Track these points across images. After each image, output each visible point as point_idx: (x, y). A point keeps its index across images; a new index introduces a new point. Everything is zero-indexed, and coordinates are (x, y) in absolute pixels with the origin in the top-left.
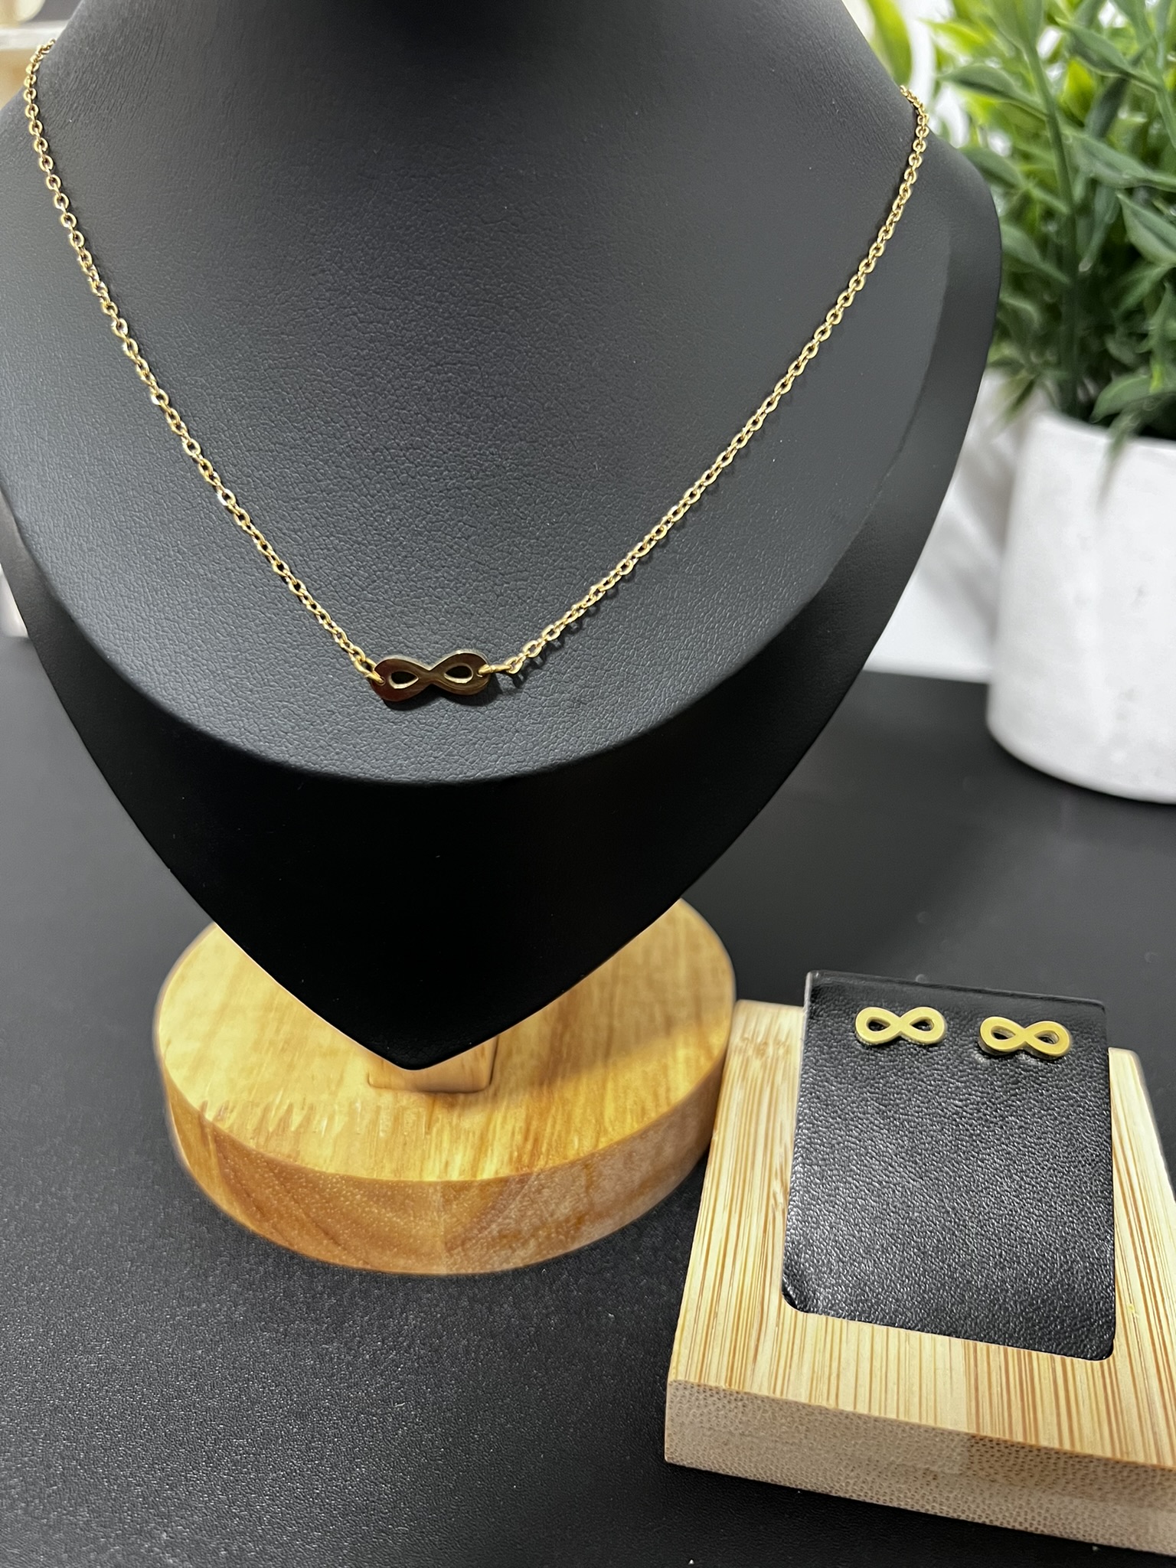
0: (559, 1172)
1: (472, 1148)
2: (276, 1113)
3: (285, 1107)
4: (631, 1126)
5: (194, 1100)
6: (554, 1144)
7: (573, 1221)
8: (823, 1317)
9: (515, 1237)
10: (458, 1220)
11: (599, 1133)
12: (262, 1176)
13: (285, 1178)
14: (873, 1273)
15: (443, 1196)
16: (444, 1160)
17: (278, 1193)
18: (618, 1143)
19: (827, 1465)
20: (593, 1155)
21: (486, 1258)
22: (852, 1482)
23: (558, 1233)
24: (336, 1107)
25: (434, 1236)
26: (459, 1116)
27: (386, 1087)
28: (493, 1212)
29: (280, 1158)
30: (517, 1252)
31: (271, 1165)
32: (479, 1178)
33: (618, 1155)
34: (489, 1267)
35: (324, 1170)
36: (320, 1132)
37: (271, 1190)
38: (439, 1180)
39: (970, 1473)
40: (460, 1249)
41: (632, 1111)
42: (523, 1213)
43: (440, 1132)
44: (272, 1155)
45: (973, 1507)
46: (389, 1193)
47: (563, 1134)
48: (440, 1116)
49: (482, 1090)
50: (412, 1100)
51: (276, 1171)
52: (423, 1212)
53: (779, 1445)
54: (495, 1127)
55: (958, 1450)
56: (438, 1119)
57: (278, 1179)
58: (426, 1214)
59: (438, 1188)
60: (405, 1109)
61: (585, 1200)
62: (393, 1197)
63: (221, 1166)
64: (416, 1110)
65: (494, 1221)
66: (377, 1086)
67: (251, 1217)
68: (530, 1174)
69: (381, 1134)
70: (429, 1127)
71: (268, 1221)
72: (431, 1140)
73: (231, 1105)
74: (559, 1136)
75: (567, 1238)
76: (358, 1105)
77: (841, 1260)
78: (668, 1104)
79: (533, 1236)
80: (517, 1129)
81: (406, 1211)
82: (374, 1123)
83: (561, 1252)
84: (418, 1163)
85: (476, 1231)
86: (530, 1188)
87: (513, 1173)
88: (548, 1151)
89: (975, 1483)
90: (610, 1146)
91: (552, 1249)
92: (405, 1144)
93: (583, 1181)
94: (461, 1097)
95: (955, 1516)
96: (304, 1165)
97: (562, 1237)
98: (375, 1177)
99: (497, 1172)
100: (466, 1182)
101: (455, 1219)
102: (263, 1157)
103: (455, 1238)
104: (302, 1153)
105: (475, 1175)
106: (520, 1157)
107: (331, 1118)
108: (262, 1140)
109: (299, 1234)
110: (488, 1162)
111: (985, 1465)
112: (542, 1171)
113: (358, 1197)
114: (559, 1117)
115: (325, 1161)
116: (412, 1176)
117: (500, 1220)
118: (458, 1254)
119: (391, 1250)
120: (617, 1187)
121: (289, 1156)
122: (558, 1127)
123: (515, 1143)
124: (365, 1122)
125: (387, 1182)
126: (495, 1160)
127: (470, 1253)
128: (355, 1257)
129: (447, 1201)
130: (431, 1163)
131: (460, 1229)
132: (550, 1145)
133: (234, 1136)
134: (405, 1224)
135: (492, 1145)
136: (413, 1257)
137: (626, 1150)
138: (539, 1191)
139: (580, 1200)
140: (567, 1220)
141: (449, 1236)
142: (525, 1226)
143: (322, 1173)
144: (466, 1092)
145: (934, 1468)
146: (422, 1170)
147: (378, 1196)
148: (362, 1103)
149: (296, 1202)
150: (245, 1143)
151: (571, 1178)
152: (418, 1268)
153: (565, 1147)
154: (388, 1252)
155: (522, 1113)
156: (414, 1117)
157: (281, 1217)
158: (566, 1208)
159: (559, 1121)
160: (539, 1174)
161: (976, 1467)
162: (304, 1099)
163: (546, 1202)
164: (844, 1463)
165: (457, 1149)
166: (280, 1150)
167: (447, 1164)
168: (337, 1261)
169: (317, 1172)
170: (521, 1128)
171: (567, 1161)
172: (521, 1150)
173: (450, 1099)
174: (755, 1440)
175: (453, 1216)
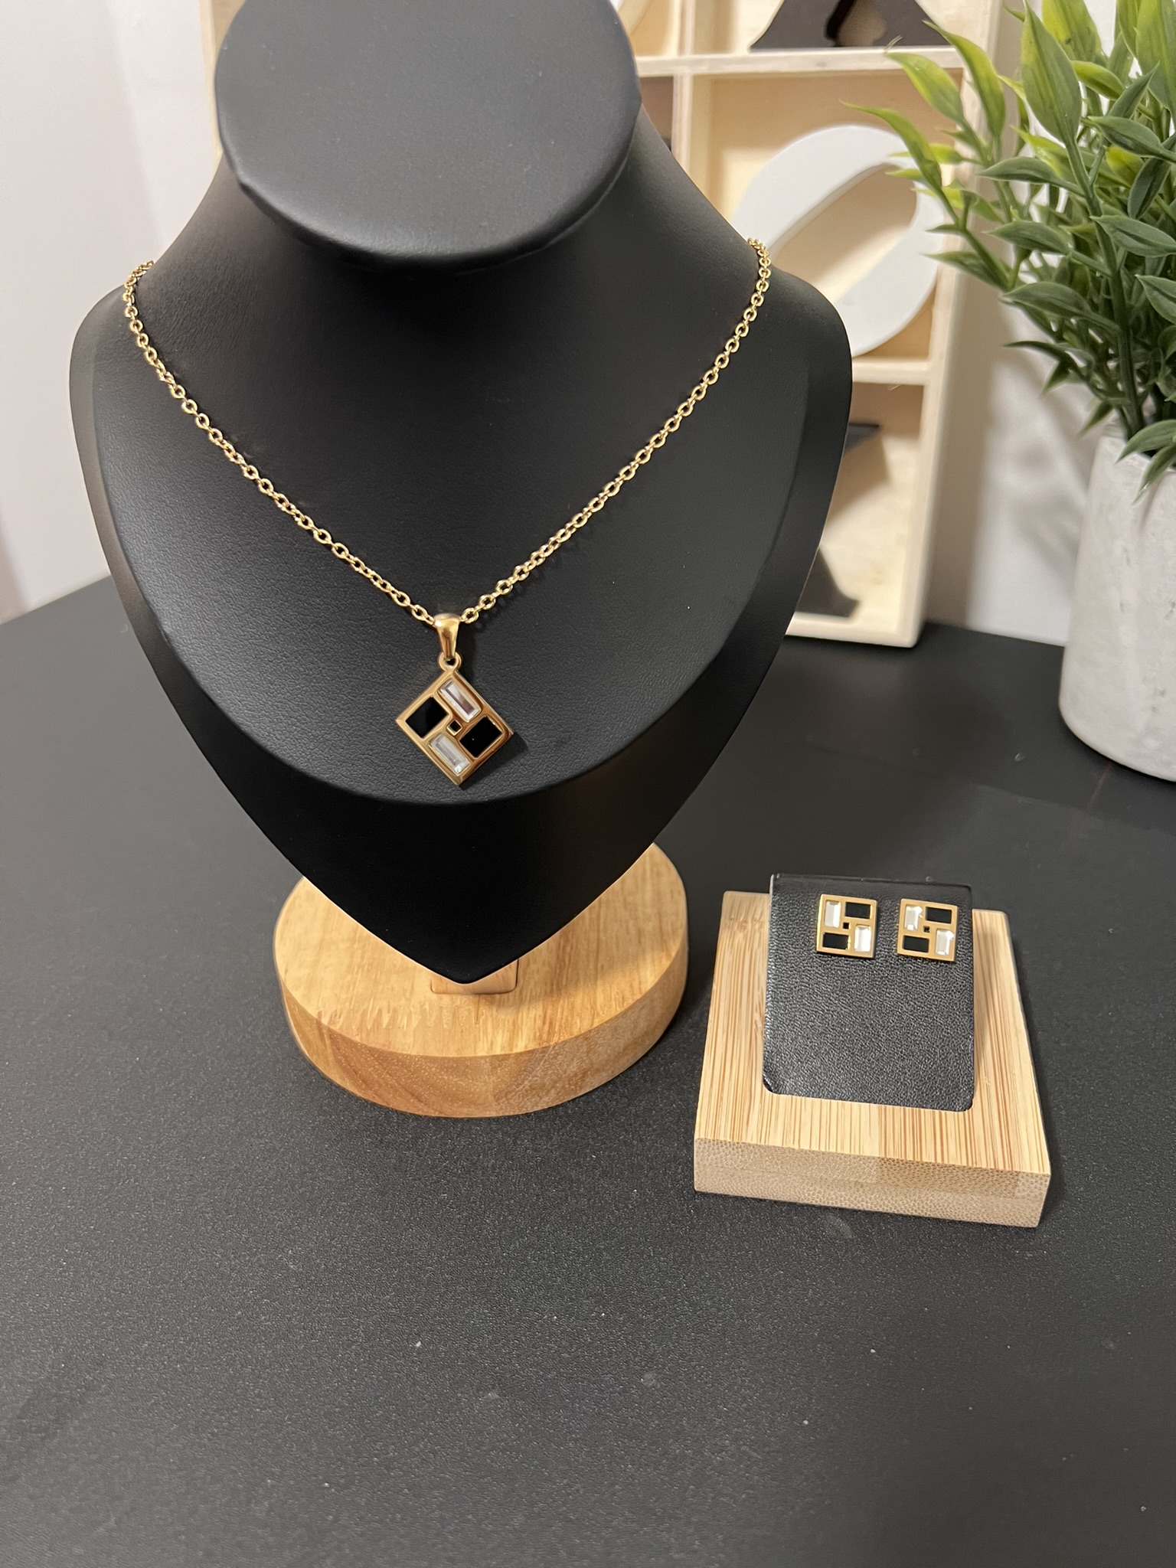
1: (508, 1031)
2: (370, 1015)
3: (376, 1012)
4: (616, 1010)
5: (312, 1011)
6: (564, 1026)
7: (581, 1076)
8: (790, 1096)
9: (541, 1088)
10: (502, 1080)
11: (593, 1016)
12: (366, 1059)
13: (382, 1060)
14: (820, 1068)
15: (491, 1064)
16: (489, 1042)
17: (377, 1070)
18: (607, 1022)
19: (796, 1184)
20: (590, 1031)
21: (523, 1104)
22: (811, 1193)
23: (569, 1084)
24: (412, 1009)
25: (486, 1092)
26: (497, 1011)
27: (444, 993)
28: (525, 1073)
29: (378, 1047)
30: (543, 1099)
31: (372, 1051)
32: (515, 1051)
33: (607, 1030)
34: (524, 1109)
35: (409, 1053)
36: (403, 1027)
37: (372, 1068)
38: (488, 1055)
39: (883, 1182)
40: (504, 1099)
41: (615, 1000)
42: (545, 1073)
43: (485, 1022)
44: (373, 1045)
45: (886, 1202)
46: (455, 1065)
47: (569, 1019)
48: (484, 1011)
49: (512, 991)
50: (463, 1001)
52: (478, 1076)
53: (766, 1174)
54: (522, 1016)
55: (875, 1168)
57: (377, 1061)
58: (480, 1078)
60: (458, 1007)
63: (335, 1055)
64: (467, 1008)
65: (527, 1079)
67: (358, 1087)
68: (549, 1047)
69: (445, 1026)
70: (477, 1019)
71: (371, 1090)
72: (479, 1027)
73: (338, 1015)
74: (567, 1020)
75: (576, 1087)
76: (427, 1006)
77: (799, 1060)
78: (641, 993)
79: (553, 1087)
80: (537, 1014)
81: (466, 1077)
82: (440, 1018)
83: (573, 1097)
84: (473, 1045)
85: (514, 1087)
87: (537, 1047)
89: (886, 1188)
90: (602, 1024)
91: (566, 1095)
93: (585, 1049)
94: (498, 996)
95: (876, 1209)
96: (395, 1051)
97: (572, 1087)
98: (444, 1055)
99: (526, 1047)
100: (506, 1055)
101: (500, 1080)
102: (366, 1046)
103: (500, 1092)
104: (393, 1043)
105: (512, 1050)
106: (541, 1036)
108: (364, 1036)
109: (394, 1097)
110: (520, 1040)
111: (892, 1176)
112: (556, 1044)
113: (434, 1069)
114: (565, 1007)
115: (409, 1047)
117: (530, 1078)
118: (503, 1102)
119: (457, 1103)
121: (384, 1045)
122: (565, 1013)
123: (536, 1026)
124: (433, 1018)
125: (453, 1058)
126: (524, 1038)
127: (512, 1101)
128: (433, 1109)
129: (494, 1068)
130: (481, 1042)
131: (503, 1086)
132: (560, 1026)
133: (344, 1034)
134: (467, 1085)
135: (521, 1029)
136: (473, 1106)
137: (613, 1026)
138: (555, 1058)
139: (584, 1061)
140: (576, 1075)
142: (547, 1081)
143: (407, 1055)
144: (500, 993)
145: (861, 1180)
146: (475, 1049)
147: (447, 1068)
148: (430, 1004)
149: (390, 1075)
150: (352, 1039)
151: (576, 1048)
152: (477, 1114)
153: (571, 1027)
154: (456, 1104)
155: (541, 1008)
156: (466, 1013)
157: (380, 1086)
158: (574, 1068)
159: (566, 1010)
161: (886, 1177)
162: (389, 1005)
163: (560, 1064)
164: (806, 1182)
165: (498, 1033)
166: (377, 1042)
167: (492, 1043)
168: (420, 1113)
169: (404, 1055)
170: (540, 1016)
171: (573, 1037)
172: (541, 1030)
173: (489, 999)
174: (751, 1172)
175: (499, 1077)
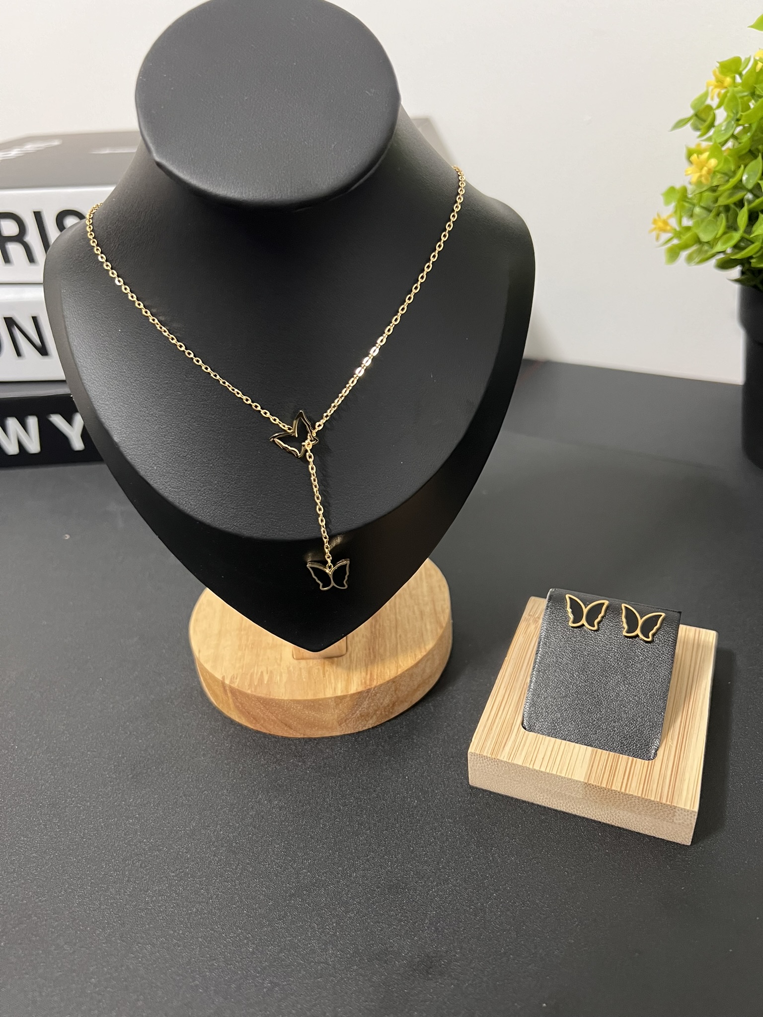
0: (383, 686)
51: (261, 702)
56: (327, 671)
59: (333, 699)
61: (395, 696)
62: (314, 705)
66: (297, 659)
86: (371, 694)
88: (377, 678)
92: (315, 683)
107: (281, 676)
116: (321, 696)
120: (408, 689)
141: (339, 719)
160: (374, 688)
